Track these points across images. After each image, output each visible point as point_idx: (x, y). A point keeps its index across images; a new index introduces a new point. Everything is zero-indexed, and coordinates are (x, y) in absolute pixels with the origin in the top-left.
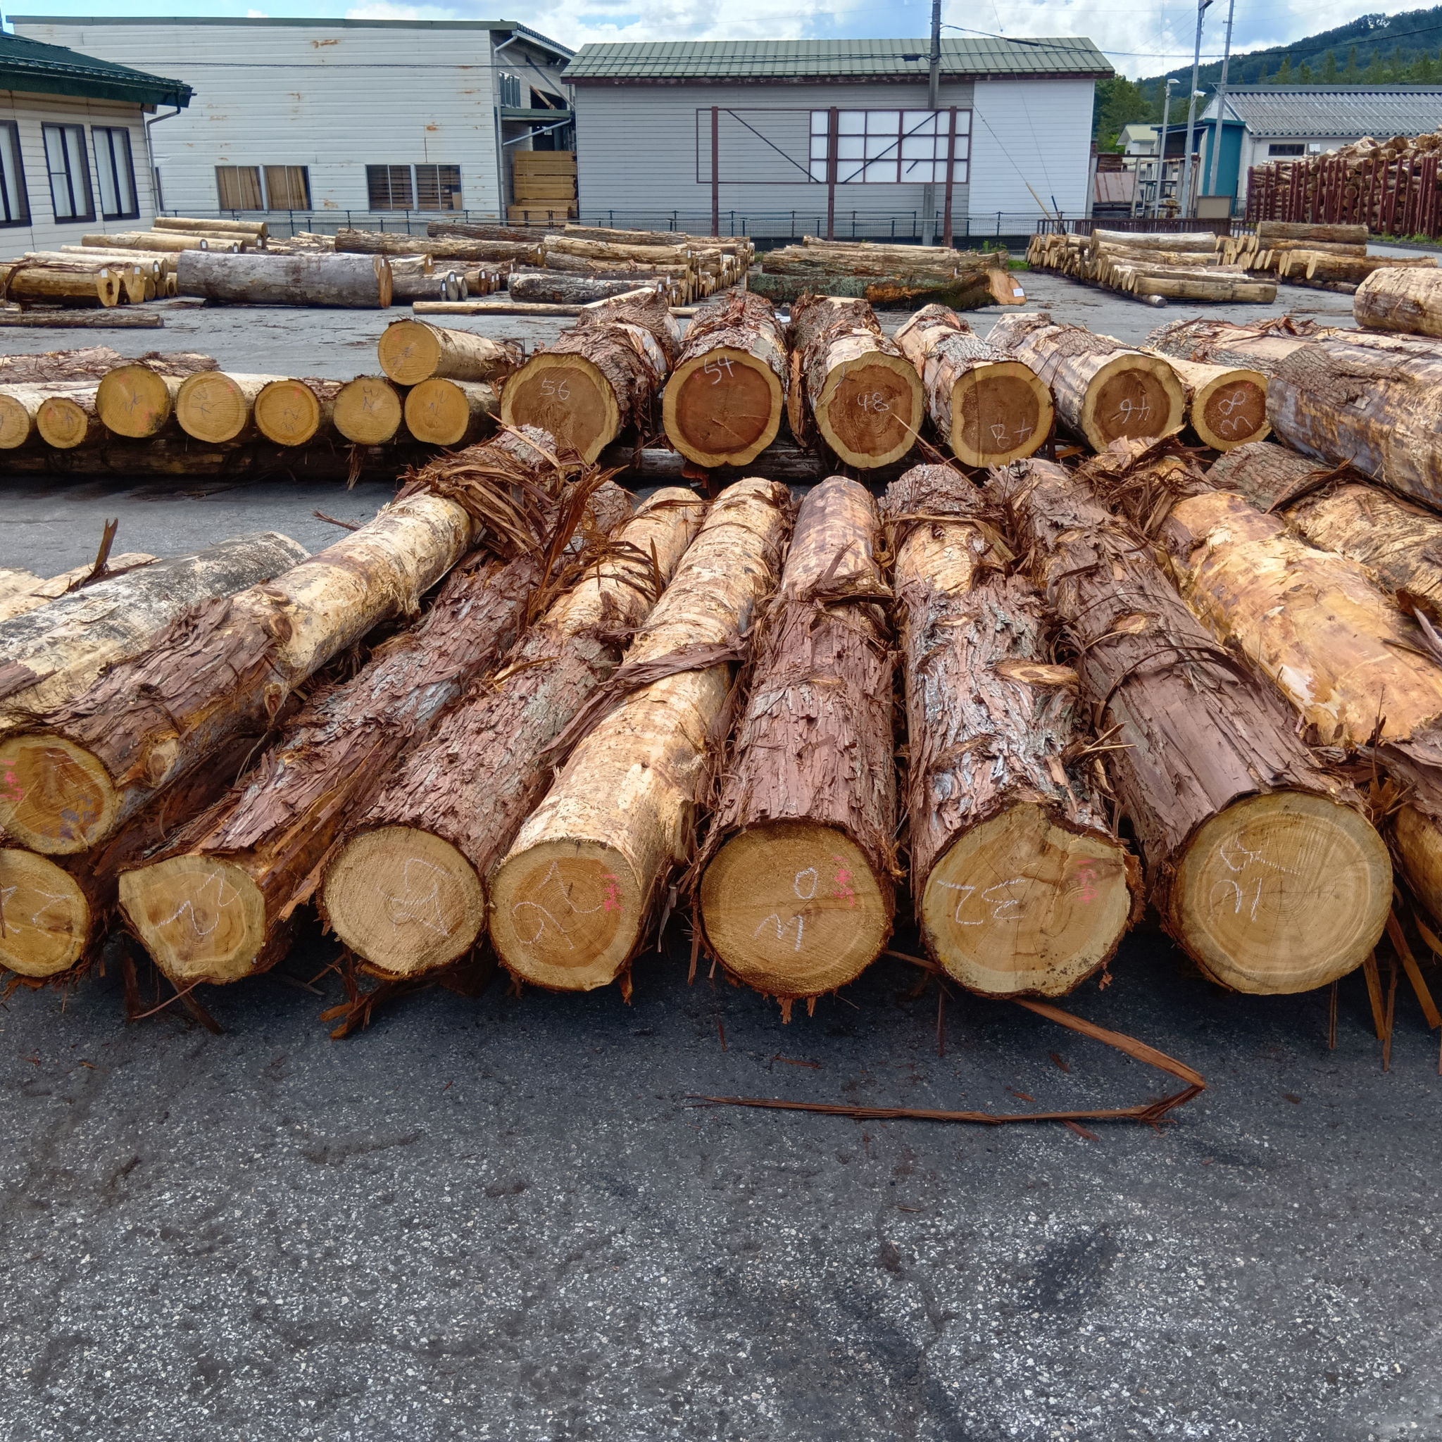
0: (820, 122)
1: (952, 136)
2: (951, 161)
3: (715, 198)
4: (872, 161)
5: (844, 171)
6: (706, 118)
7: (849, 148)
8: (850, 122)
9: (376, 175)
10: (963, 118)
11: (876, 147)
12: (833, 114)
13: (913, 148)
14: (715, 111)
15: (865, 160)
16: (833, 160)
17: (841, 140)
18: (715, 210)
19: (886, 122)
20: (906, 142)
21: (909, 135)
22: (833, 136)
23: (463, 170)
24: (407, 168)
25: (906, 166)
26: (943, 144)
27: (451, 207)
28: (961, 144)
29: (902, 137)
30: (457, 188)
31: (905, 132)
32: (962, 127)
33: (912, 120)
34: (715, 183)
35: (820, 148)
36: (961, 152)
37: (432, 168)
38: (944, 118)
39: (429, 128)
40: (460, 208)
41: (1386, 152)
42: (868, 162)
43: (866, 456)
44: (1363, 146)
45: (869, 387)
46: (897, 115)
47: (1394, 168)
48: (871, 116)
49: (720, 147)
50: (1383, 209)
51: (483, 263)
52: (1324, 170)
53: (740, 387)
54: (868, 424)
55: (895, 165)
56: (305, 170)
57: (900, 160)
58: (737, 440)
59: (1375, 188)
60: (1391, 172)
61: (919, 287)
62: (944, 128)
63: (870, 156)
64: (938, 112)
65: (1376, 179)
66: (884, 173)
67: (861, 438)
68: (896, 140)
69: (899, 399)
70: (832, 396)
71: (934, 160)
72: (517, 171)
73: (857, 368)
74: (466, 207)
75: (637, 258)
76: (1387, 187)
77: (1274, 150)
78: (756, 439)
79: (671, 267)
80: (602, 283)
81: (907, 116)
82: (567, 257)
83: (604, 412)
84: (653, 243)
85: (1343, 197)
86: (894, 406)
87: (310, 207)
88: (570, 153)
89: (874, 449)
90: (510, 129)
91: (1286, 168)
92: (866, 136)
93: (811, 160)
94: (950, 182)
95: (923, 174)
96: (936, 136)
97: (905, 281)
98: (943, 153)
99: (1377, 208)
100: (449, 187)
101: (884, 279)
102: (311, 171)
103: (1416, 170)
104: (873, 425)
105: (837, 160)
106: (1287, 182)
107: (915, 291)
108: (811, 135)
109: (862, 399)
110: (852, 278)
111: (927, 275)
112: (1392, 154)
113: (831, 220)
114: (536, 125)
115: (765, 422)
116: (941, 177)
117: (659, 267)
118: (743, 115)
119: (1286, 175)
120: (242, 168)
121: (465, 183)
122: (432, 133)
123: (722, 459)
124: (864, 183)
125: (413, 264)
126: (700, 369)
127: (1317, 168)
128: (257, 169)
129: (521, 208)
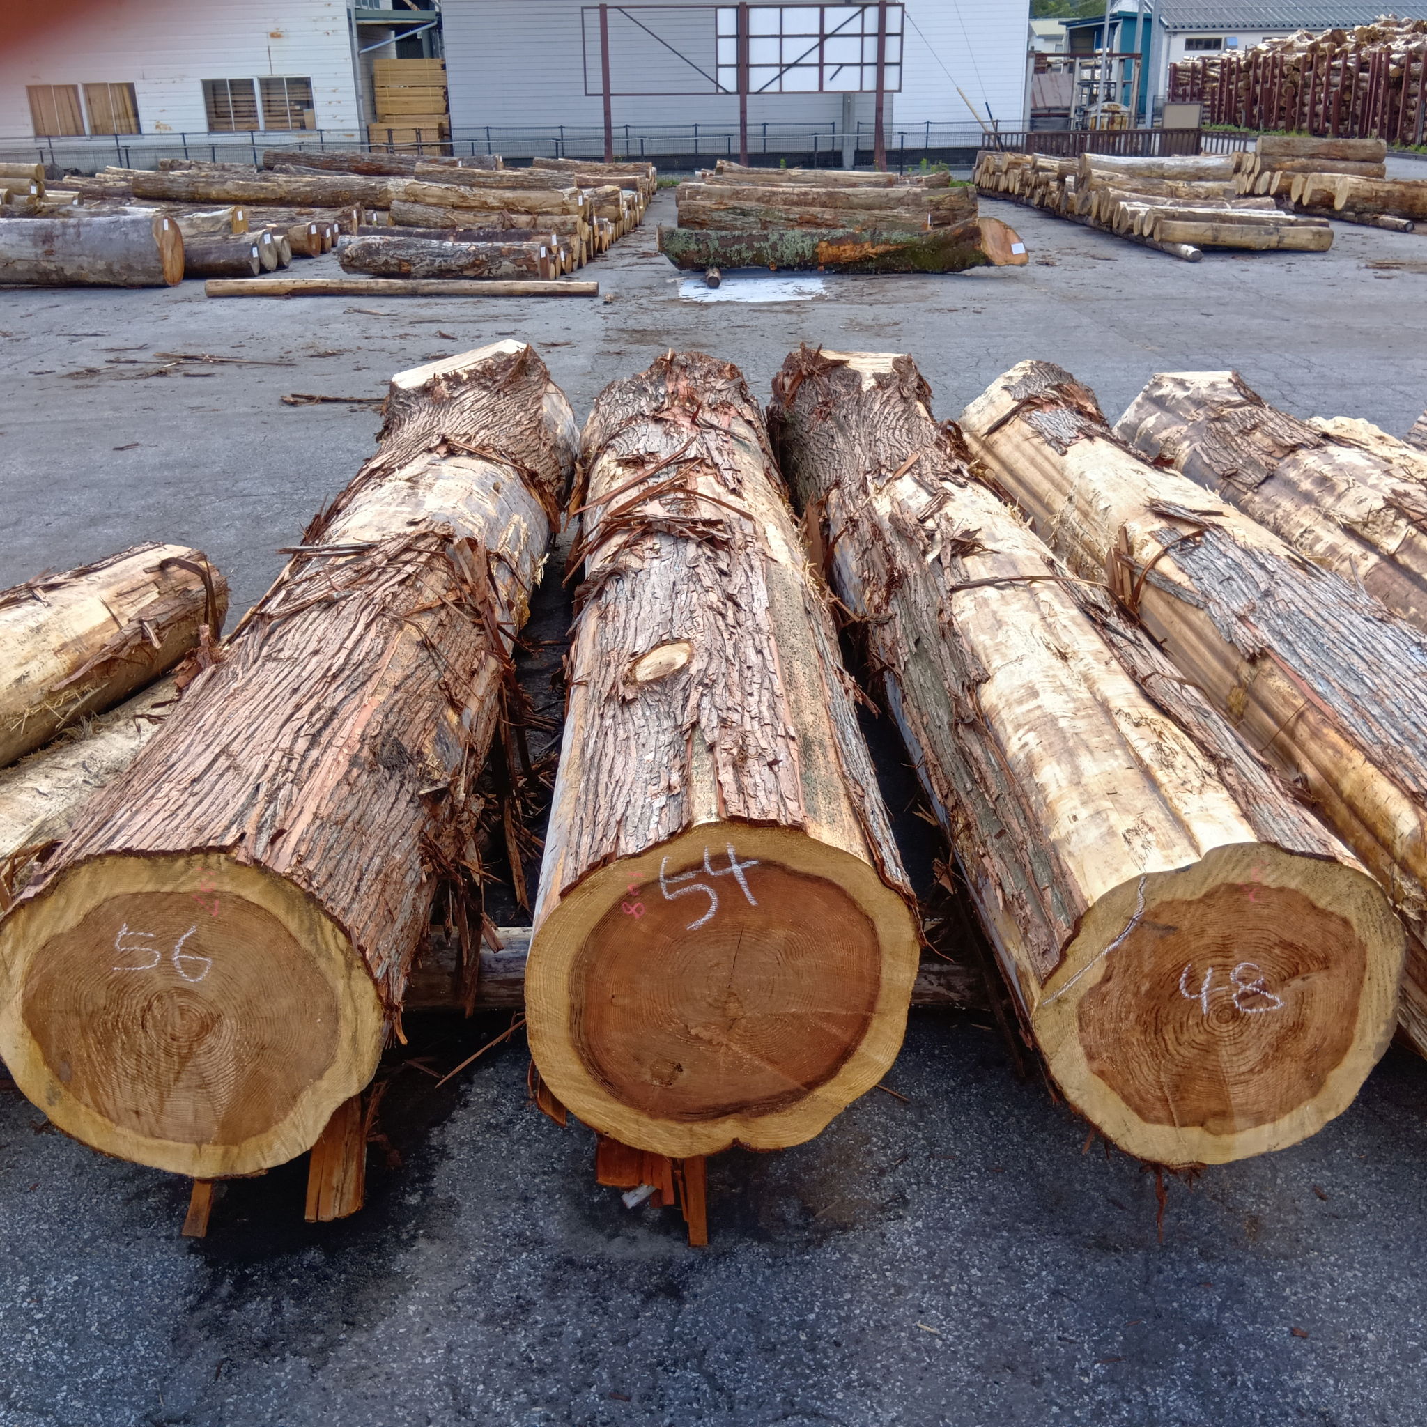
0: (727, 21)
1: (881, 35)
2: (881, 64)
3: (607, 113)
4: (789, 66)
5: (757, 79)
6: (593, 18)
7: (761, 51)
8: (762, 20)
9: (213, 89)
10: (893, 14)
11: (793, 50)
12: (743, 13)
13: (836, 50)
14: (603, 9)
15: (781, 65)
16: (743, 66)
17: (752, 42)
18: (608, 127)
19: (803, 20)
20: (829, 43)
21: (832, 35)
22: (743, 37)
23: (314, 84)
24: (249, 83)
25: (828, 71)
26: (871, 43)
27: (303, 127)
28: (892, 44)
29: (823, 37)
30: (309, 104)
31: (827, 31)
32: (893, 25)
33: (835, 16)
34: (607, 95)
35: (728, 52)
36: (892, 55)
37: (279, 81)
38: (872, 14)
39: (273, 35)
40: (314, 128)
41: (1325, 45)
42: (784, 67)
43: (1194, 1133)
44: (1299, 41)
45: (1224, 948)
46: (817, 11)
47: (1338, 63)
48: (786, 11)
49: (611, 51)
50: (1326, 108)
51: (318, 210)
52: (1257, 66)
53: (780, 934)
54: (1207, 1049)
55: (816, 70)
56: (131, 87)
57: (821, 65)
58: (768, 1079)
59: (1315, 85)
60: (1333, 68)
61: (887, 242)
62: (872, 27)
63: (785, 62)
64: (864, 6)
65: (1317, 76)
66: (801, 80)
67: (1180, 1086)
68: (816, 40)
69: (1318, 980)
70: (1095, 973)
71: (862, 65)
72: (378, 83)
73: (1183, 892)
74: (320, 126)
75: (510, 207)
76: (1329, 84)
77: (1191, 45)
78: (831, 1073)
79: (557, 219)
80: (464, 245)
81: (828, 11)
82: (419, 208)
83: (334, 1012)
84: (531, 187)
85: (1280, 95)
86: (1302, 1000)
87: (139, 131)
88: (438, 61)
89: (1224, 1114)
90: (367, 34)
91: (1214, 65)
92: (781, 36)
93: (718, 66)
94: (880, 90)
95: (847, 81)
96: (862, 35)
97: (867, 235)
98: (871, 56)
99: (1320, 108)
100: (298, 102)
101: (839, 233)
102: (138, 89)
103: (1363, 66)
104: (1225, 1052)
105: (748, 66)
106: (1215, 79)
107: (881, 249)
108: (718, 37)
109: (1194, 982)
110: (797, 232)
111: (893, 226)
112: (1332, 49)
113: (744, 137)
114: (399, 29)
115: (862, 1026)
116: (870, 84)
117: (540, 219)
118: (633, 13)
119: (1214, 72)
120: (57, 87)
121: (317, 98)
122: (277, 41)
123: (724, 1133)
124: (781, 92)
125: (216, 220)
126: (647, 888)
127: (1249, 65)
128: (75, 88)
129: (383, 126)
